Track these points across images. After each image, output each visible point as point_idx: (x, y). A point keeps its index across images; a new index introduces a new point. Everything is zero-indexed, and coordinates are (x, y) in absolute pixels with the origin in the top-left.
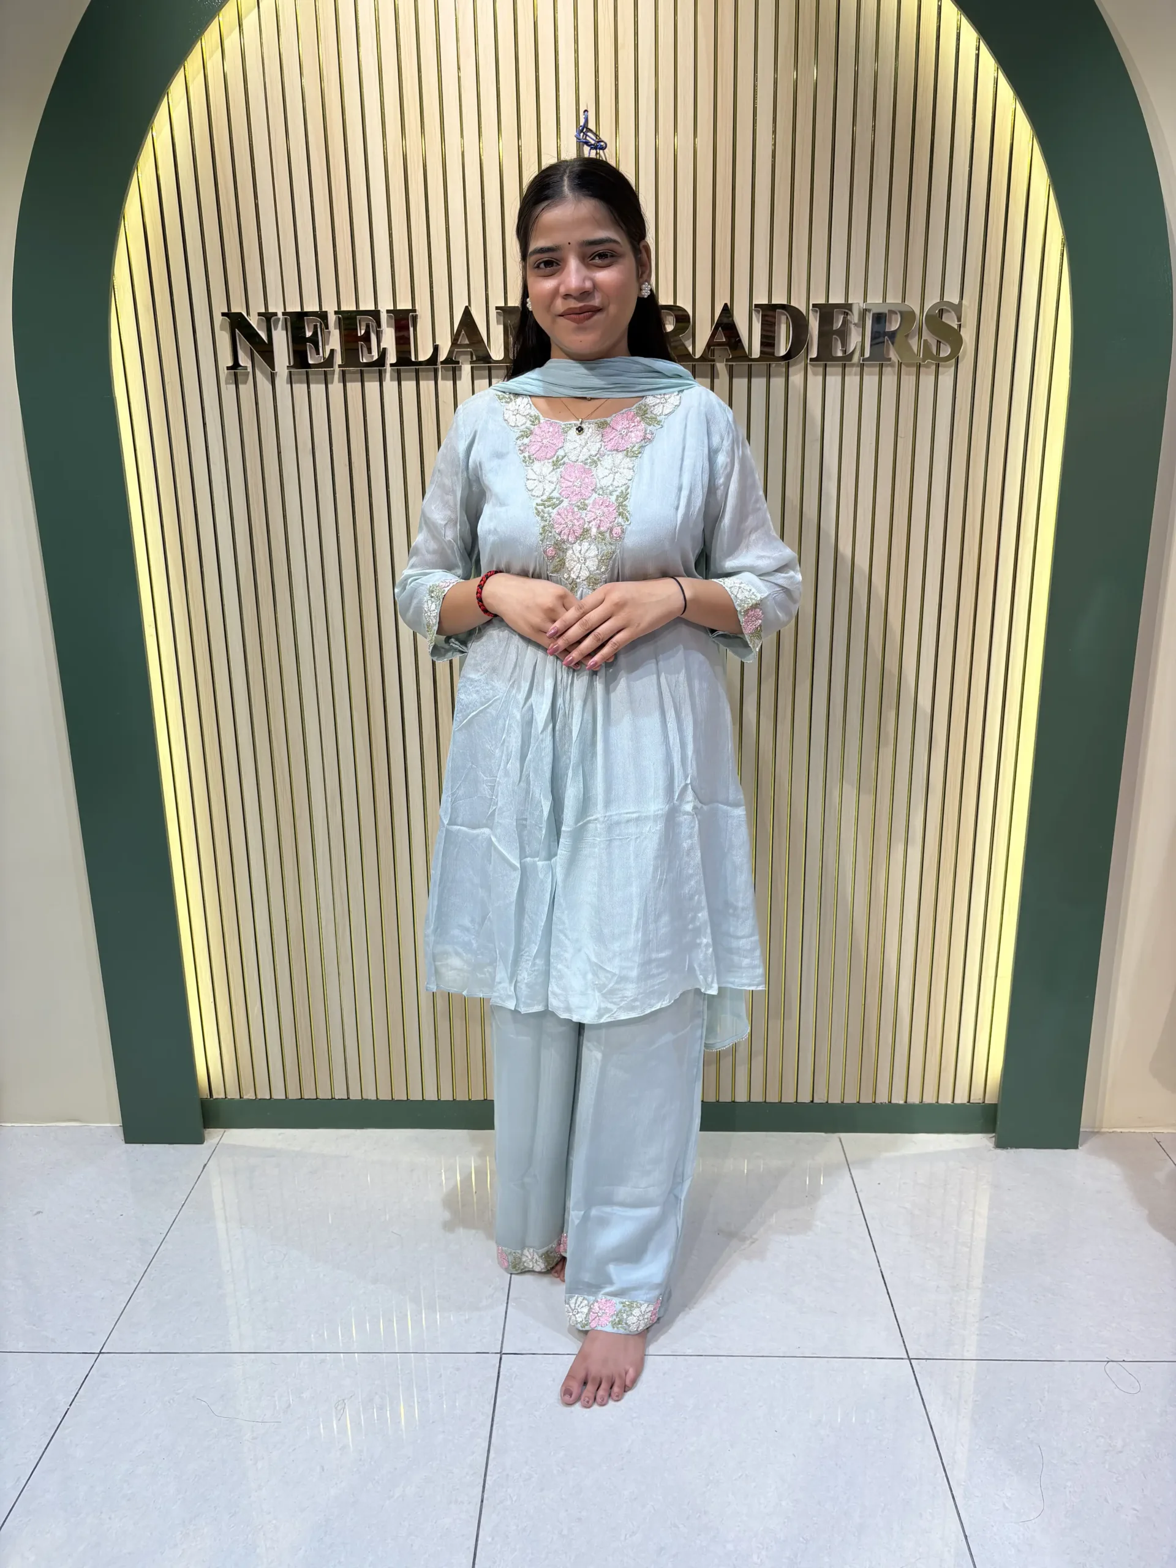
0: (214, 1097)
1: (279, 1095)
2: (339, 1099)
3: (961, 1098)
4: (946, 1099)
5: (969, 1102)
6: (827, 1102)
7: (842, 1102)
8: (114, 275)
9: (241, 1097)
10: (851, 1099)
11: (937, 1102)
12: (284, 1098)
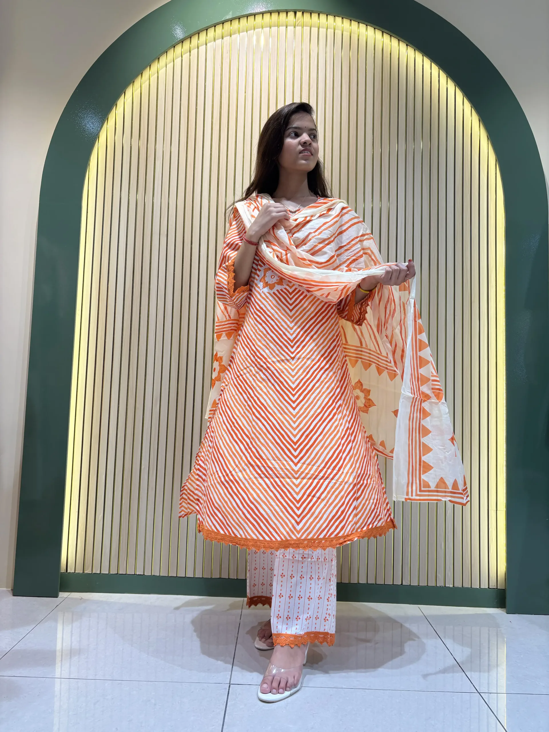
0: (68, 572)
1: (105, 571)
2: (138, 575)
3: (484, 585)
4: (476, 586)
5: (489, 588)
6: (410, 585)
7: (419, 585)
8: (90, 160)
9: (83, 573)
10: (423, 583)
11: (471, 587)
12: (108, 573)
